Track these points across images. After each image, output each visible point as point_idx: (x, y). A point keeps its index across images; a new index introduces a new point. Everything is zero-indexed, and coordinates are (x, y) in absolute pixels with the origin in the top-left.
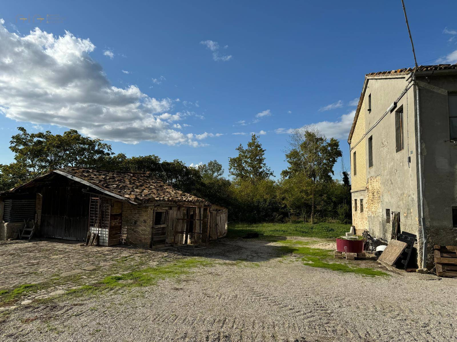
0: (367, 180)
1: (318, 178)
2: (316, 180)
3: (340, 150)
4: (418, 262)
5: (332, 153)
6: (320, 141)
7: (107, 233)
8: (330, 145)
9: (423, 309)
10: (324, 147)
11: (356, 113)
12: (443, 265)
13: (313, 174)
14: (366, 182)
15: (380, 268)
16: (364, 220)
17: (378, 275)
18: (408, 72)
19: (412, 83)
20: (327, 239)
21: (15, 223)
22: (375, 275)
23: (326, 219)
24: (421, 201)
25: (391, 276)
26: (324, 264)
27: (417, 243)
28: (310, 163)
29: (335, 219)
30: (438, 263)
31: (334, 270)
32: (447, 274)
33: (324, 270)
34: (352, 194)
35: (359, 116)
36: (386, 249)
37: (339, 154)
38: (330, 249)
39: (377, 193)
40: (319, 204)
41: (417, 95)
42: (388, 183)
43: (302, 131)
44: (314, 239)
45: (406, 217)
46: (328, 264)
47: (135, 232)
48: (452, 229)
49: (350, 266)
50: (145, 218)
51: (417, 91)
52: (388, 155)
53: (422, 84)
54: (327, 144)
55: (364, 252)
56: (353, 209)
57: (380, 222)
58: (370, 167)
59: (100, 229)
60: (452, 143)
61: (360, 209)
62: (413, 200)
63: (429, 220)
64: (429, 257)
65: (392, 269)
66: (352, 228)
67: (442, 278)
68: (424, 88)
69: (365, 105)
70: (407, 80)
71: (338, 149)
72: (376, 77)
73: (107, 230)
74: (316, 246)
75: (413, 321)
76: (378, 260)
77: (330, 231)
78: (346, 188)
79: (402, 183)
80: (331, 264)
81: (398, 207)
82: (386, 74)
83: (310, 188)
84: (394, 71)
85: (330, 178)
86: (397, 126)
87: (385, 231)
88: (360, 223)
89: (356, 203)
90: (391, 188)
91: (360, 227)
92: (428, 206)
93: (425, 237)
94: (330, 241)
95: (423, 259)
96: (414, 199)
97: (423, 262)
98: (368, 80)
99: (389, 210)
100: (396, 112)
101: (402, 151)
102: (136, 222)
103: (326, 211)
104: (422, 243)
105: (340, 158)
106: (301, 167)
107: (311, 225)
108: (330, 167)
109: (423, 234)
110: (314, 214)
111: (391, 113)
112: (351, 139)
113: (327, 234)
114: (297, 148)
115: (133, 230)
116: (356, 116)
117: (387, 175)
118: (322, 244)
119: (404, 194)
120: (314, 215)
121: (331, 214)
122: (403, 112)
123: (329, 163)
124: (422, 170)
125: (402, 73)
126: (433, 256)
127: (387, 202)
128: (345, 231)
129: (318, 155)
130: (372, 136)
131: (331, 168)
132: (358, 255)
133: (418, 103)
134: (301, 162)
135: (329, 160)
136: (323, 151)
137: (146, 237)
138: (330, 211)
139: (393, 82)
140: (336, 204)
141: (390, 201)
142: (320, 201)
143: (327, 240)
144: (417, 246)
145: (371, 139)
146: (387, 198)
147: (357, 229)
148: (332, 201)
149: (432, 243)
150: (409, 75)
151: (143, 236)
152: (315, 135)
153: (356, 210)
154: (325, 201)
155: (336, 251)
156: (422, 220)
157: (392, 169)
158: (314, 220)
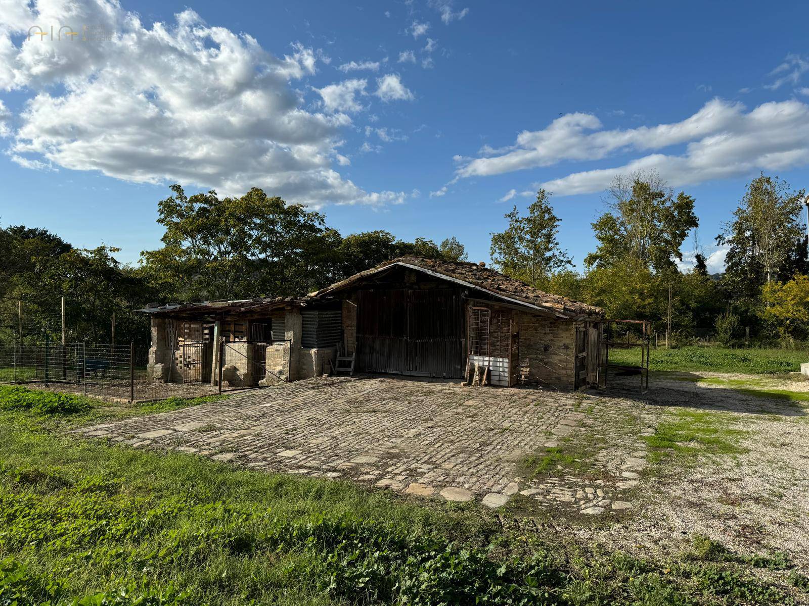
3: (694, 215)
5: (681, 221)
6: (659, 199)
7: (506, 365)
8: (677, 206)
10: (666, 210)
21: (324, 349)
23: (692, 340)
37: (693, 222)
47: (546, 363)
50: (567, 341)
54: (672, 205)
59: (492, 359)
71: (691, 214)
73: (506, 360)
85: (673, 267)
102: (546, 349)
105: (693, 229)
108: (676, 247)
110: (671, 331)
114: (613, 211)
115: (541, 360)
120: (672, 333)
123: (673, 239)
129: (655, 225)
131: (678, 248)
135: (674, 233)
136: (667, 217)
137: (569, 372)
151: (564, 372)
158: (671, 342)
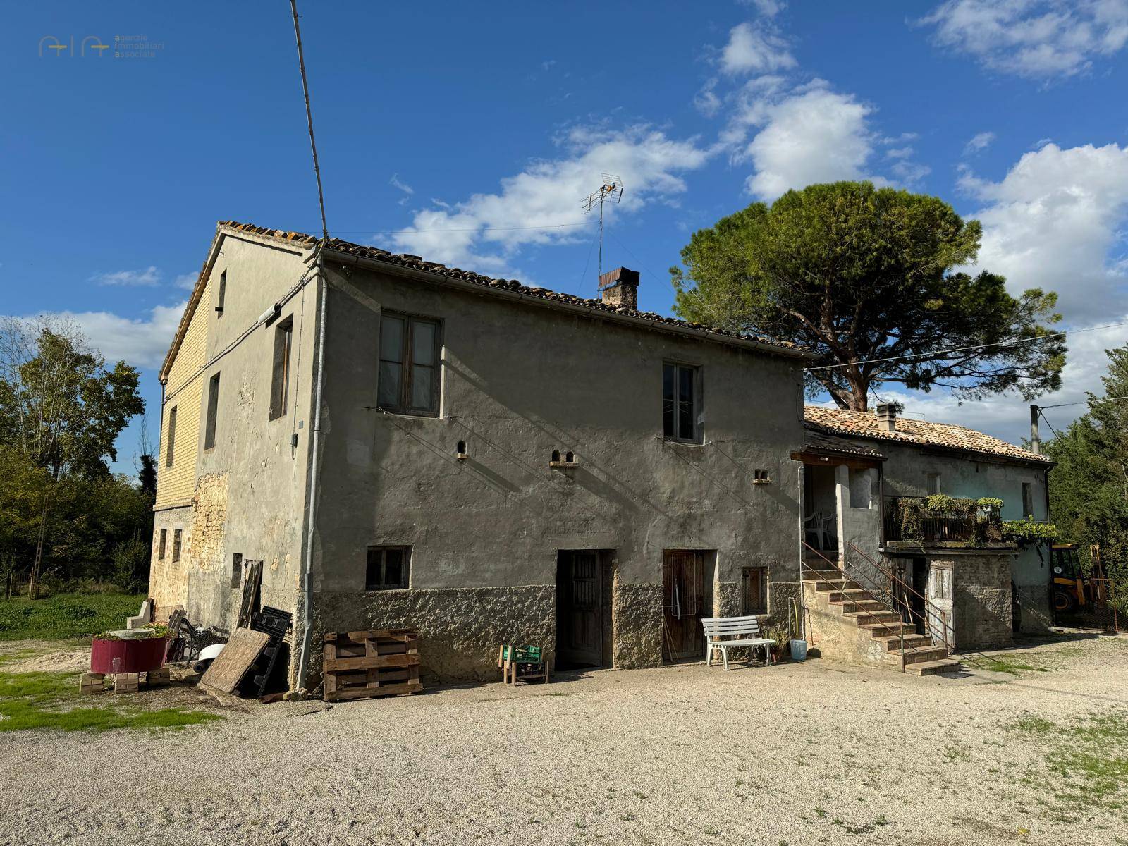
0: (196, 481)
1: (67, 467)
2: (60, 473)
3: (139, 396)
4: (290, 675)
5: (118, 402)
6: (86, 366)
8: (112, 378)
9: (283, 788)
10: (94, 381)
11: (187, 311)
12: (339, 674)
13: (54, 455)
14: (195, 485)
15: (201, 702)
16: (179, 583)
17: (192, 724)
18: (308, 244)
19: (316, 270)
20: (72, 640)
22: (185, 724)
23: (77, 583)
24: (310, 536)
25: (225, 719)
26: (44, 716)
27: (291, 633)
28: (46, 421)
29: (103, 581)
30: (329, 673)
31: (70, 730)
32: (344, 695)
33: (39, 735)
34: (157, 516)
35: (194, 318)
36: (222, 653)
37: (137, 407)
38: (72, 670)
39: (218, 514)
40: (60, 542)
41: (324, 299)
42: (245, 490)
43: (32, 326)
44: (28, 644)
45: (276, 572)
46: (57, 716)
48: (363, 595)
49: (122, 712)
51: (324, 290)
52: (252, 425)
53: (336, 279)
54: (104, 376)
55: (166, 665)
56: (155, 554)
57: (217, 586)
58: (206, 448)
60: (379, 414)
61: (171, 555)
62: (293, 534)
63: (322, 577)
64: (312, 660)
65: (229, 702)
66: (145, 604)
67: (333, 704)
68: (337, 287)
69: (211, 296)
70: (306, 262)
71: (134, 394)
72: (241, 236)
74: (30, 666)
75: (254, 823)
76: (199, 685)
77: (83, 616)
78: (144, 497)
79: (276, 492)
80: (65, 715)
81: (261, 549)
82: (264, 235)
83: (36, 494)
84: (281, 232)
85: (103, 469)
86: (278, 361)
87: (226, 608)
88: (168, 590)
89: (163, 540)
90: (251, 503)
91: (167, 600)
92: (323, 546)
93: (310, 617)
94: (79, 644)
95: (301, 666)
96: (297, 528)
97: (300, 674)
98: (223, 236)
99: (241, 555)
100: (278, 326)
101: (283, 419)
103: (82, 559)
104: (302, 632)
105: (137, 417)
106: (17, 432)
107: (26, 602)
108: (107, 441)
109: (306, 611)
110: (43, 569)
111: (267, 326)
112: (167, 374)
113: (72, 625)
114: (7, 374)
116: (185, 315)
117: (244, 473)
118: (50, 656)
119: (276, 518)
120: (41, 573)
121: (94, 569)
122: (291, 331)
123: (104, 428)
124: (318, 465)
125: (297, 243)
126: (322, 657)
127: (236, 538)
128: (127, 613)
129: (76, 404)
130: (219, 373)
131: (110, 442)
132: (148, 678)
133: (323, 318)
134: (17, 417)
135: (106, 419)
136: (91, 393)
138: (93, 561)
139: (278, 257)
140: (111, 540)
141: (244, 535)
142: (66, 533)
143: (68, 643)
144: (291, 639)
145: (216, 380)
146: (238, 528)
147: (158, 606)
148: (102, 533)
149: (322, 629)
150: (311, 252)
152: (70, 345)
153: (162, 557)
154: (81, 534)
155: (89, 672)
156: (306, 578)
157: (257, 459)
158: (38, 589)
